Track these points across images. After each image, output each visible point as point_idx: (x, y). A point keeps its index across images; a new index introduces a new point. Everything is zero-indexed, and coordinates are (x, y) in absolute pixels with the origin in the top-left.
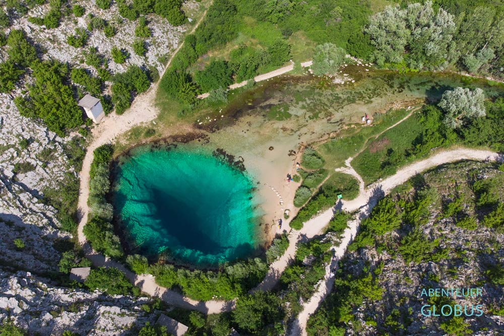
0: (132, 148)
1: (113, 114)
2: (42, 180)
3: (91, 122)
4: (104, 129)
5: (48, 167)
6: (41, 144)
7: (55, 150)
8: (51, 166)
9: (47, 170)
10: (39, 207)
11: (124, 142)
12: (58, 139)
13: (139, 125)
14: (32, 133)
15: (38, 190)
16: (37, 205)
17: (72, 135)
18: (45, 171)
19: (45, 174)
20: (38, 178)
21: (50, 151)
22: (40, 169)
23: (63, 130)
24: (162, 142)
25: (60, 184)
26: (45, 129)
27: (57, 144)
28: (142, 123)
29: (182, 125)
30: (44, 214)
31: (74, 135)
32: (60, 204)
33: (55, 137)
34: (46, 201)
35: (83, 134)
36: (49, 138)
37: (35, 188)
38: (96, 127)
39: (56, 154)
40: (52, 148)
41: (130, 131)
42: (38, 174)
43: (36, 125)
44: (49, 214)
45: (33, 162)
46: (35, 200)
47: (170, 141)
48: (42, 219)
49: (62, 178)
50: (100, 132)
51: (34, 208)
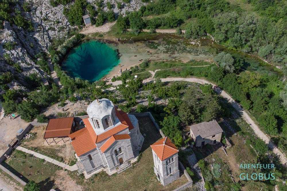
0: (91, 39)
1: (95, 26)
2: (55, 35)
3: (85, 25)
4: (88, 30)
5: (60, 33)
6: (62, 25)
7: (66, 28)
8: (61, 32)
9: (59, 33)
10: (47, 41)
11: (90, 36)
12: (70, 26)
13: (100, 32)
14: (62, 20)
15: (52, 37)
16: (47, 40)
17: (75, 27)
18: (58, 33)
19: (57, 34)
20: (54, 34)
21: (64, 28)
22: (57, 32)
23: (73, 23)
24: (102, 41)
25: (59, 38)
26: (67, 21)
27: (68, 27)
28: (101, 32)
29: (113, 37)
30: (47, 44)
31: (76, 27)
32: (54, 44)
33: (69, 25)
34: (51, 41)
35: (79, 28)
36: (66, 24)
37: (51, 36)
38: (86, 27)
39: (65, 30)
40: (65, 27)
41: (95, 33)
42: (55, 33)
43: (65, 18)
44: (48, 45)
45: (56, 29)
46: (48, 39)
47: (104, 41)
48: (45, 44)
49: (61, 37)
50: (85, 30)
51: (46, 41)
